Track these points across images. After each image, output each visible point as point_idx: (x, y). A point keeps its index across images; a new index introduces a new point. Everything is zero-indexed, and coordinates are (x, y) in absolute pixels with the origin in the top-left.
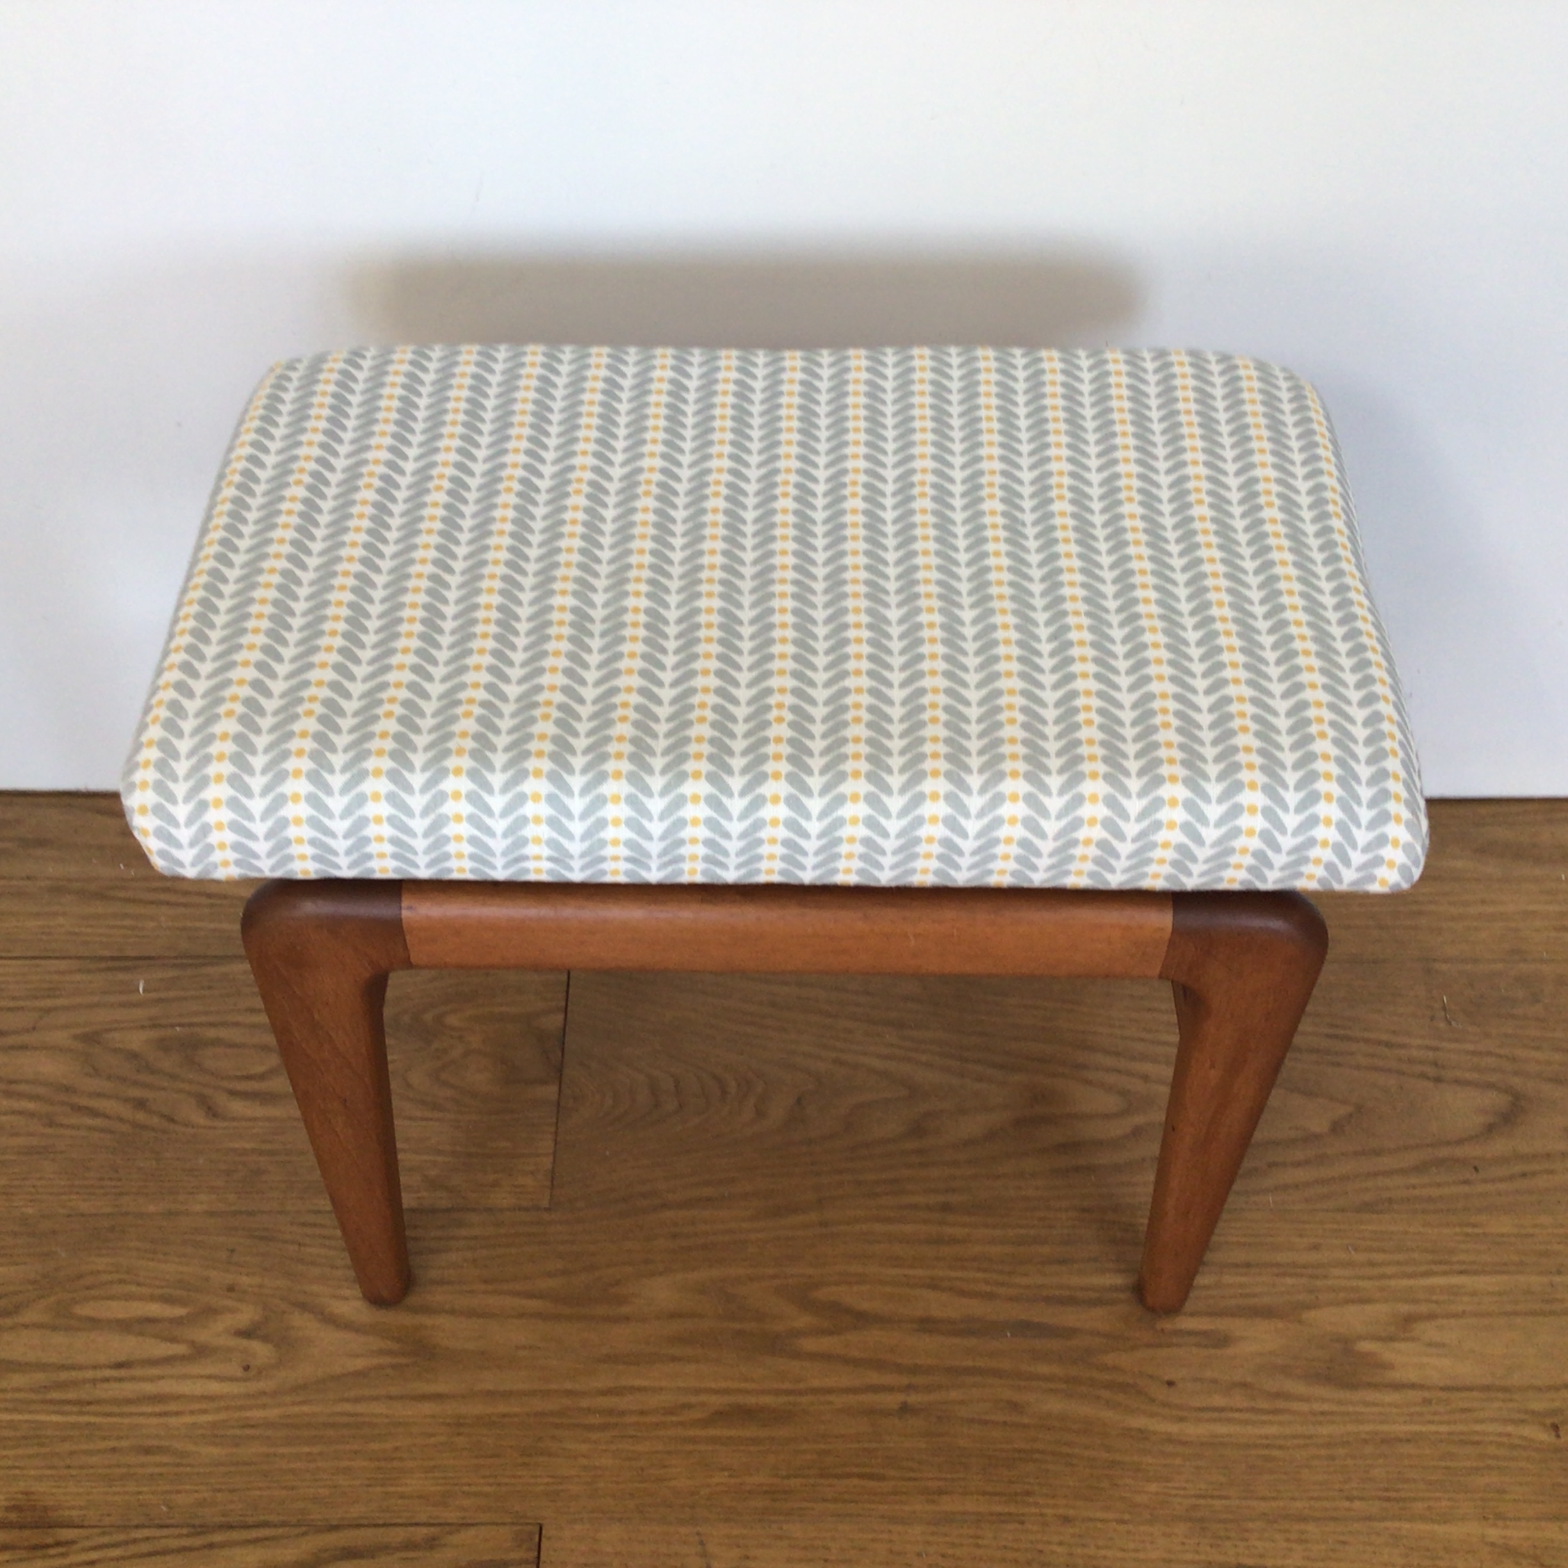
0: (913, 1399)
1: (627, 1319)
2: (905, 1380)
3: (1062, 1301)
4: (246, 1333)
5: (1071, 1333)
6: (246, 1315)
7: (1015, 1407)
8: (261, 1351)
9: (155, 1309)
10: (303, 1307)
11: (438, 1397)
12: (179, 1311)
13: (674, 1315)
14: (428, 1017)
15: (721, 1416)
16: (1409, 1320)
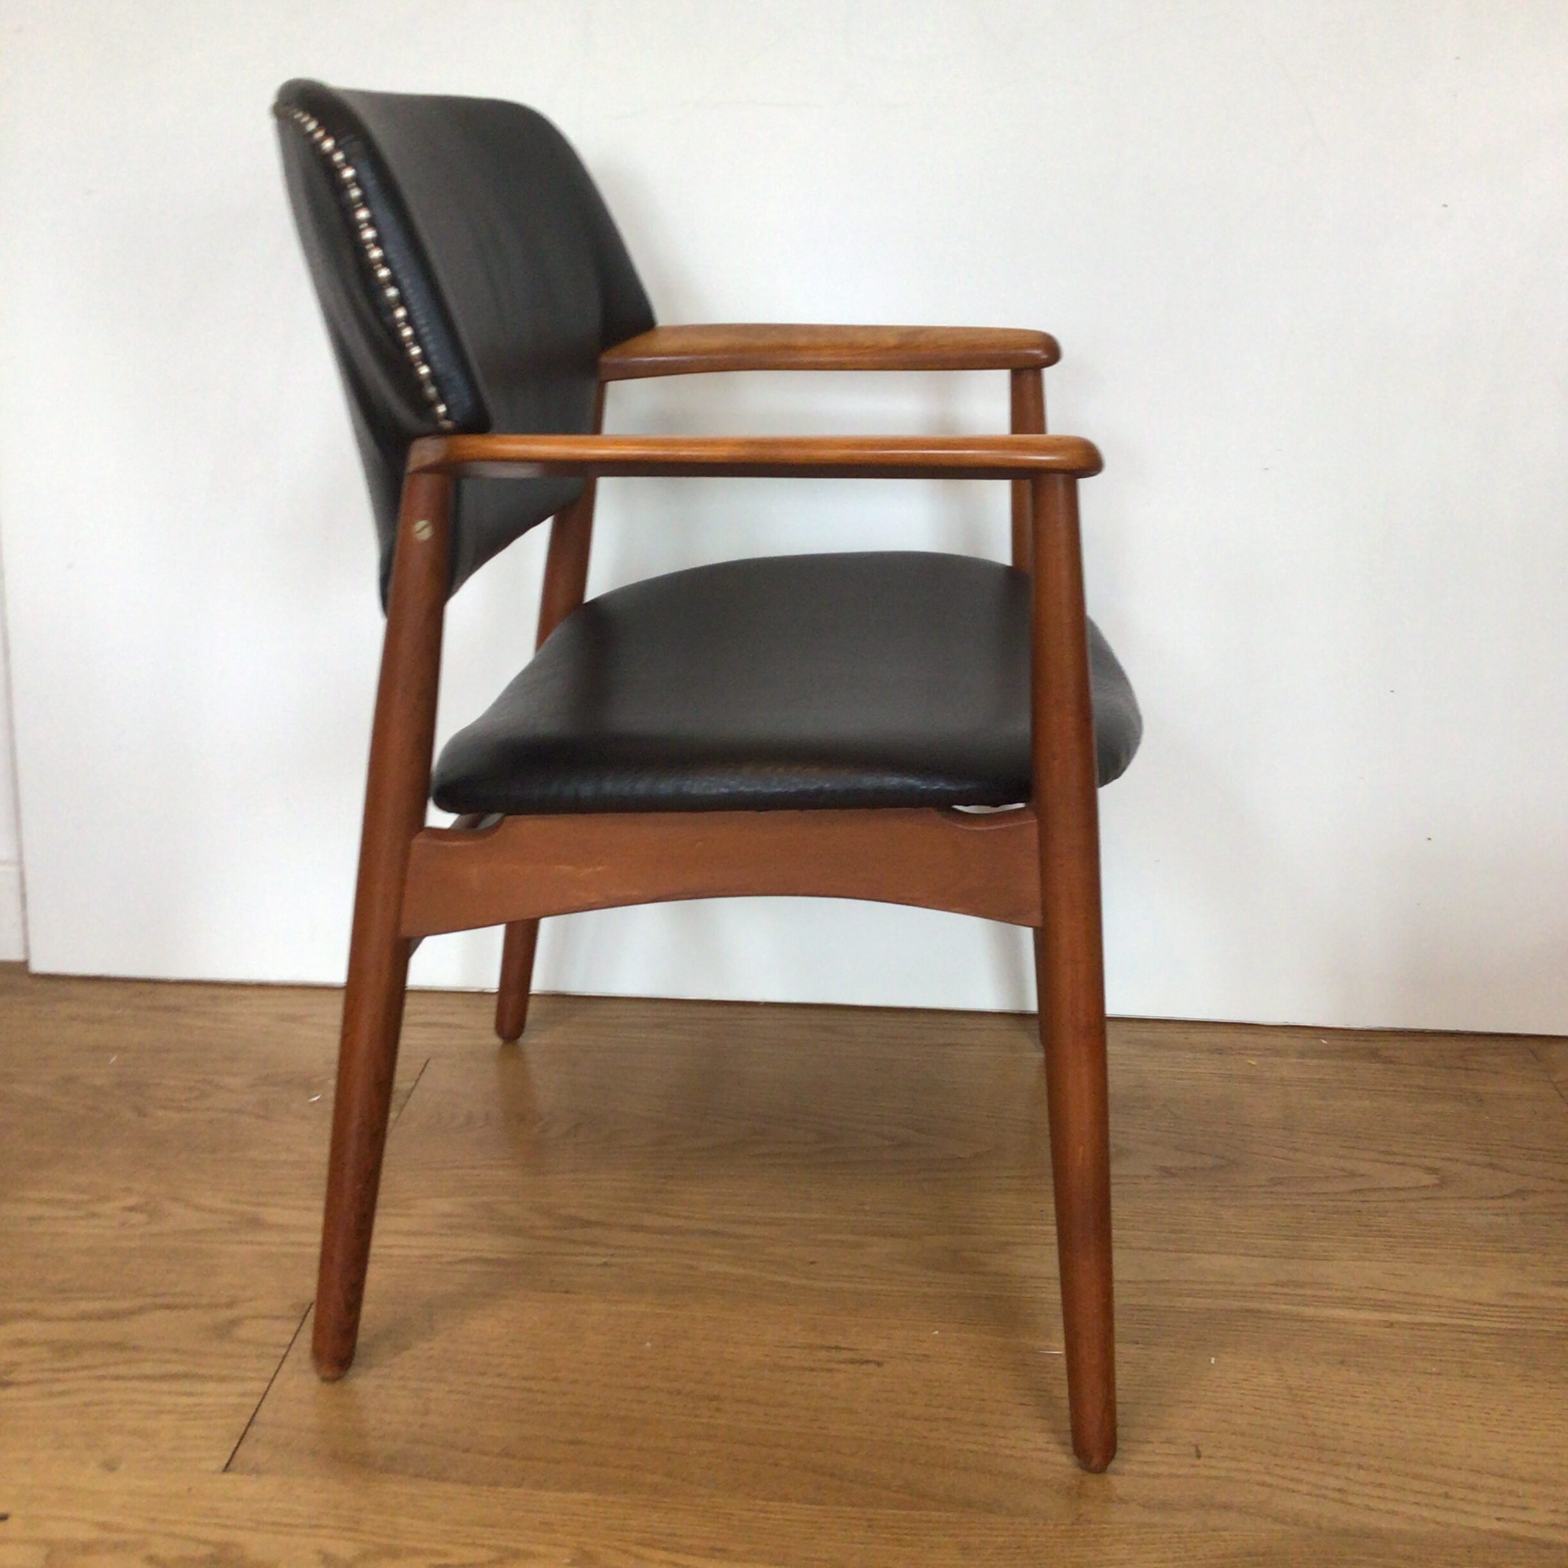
0: (614, 1260)
1: (410, 1215)
2: (612, 1251)
3: (744, 1223)
4: (131, 1209)
5: (745, 1237)
6: (132, 1201)
7: (691, 1267)
8: (137, 1218)
9: (70, 1196)
10: (175, 1199)
11: (260, 1244)
12: (86, 1197)
13: (449, 1215)
14: (316, 1080)
15: (465, 1261)
16: (1007, 1243)
